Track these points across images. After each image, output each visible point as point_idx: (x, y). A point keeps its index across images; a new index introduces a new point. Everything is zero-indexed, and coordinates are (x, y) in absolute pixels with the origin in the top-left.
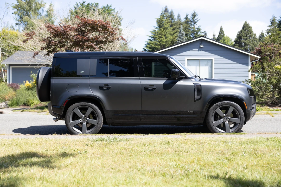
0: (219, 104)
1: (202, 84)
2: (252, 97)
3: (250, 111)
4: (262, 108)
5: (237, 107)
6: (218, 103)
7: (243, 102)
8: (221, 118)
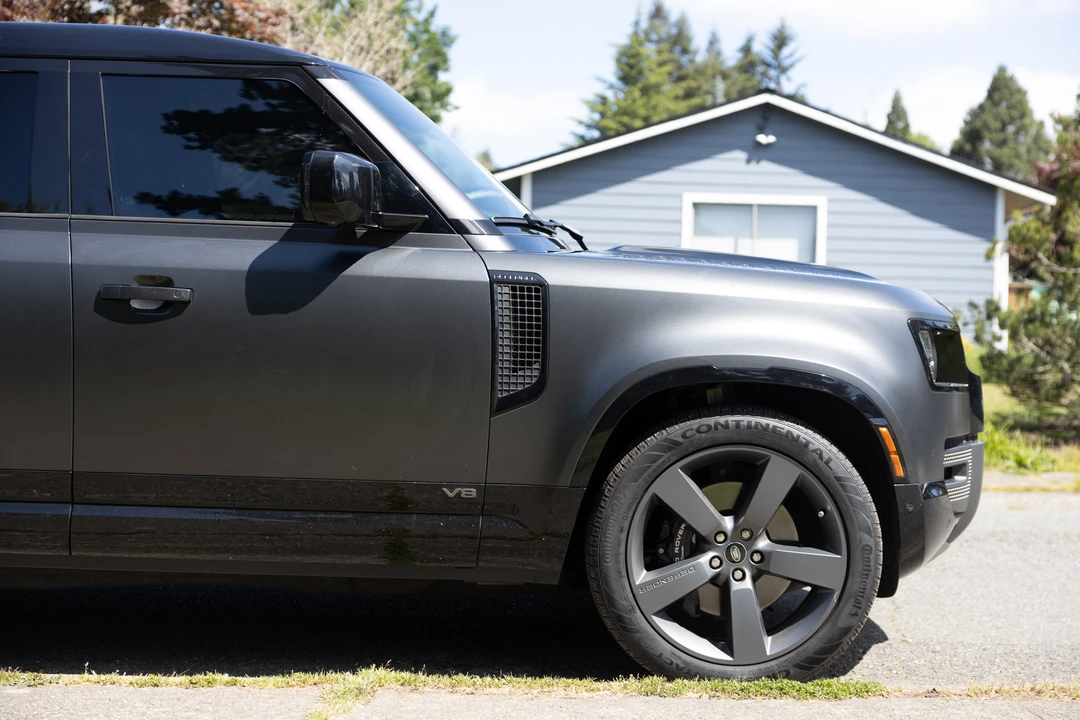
0: (684, 436)
1: (557, 275)
2: (951, 389)
3: (927, 496)
4: (1051, 453)
5: (827, 463)
6: (675, 431)
7: (875, 421)
8: (698, 545)
